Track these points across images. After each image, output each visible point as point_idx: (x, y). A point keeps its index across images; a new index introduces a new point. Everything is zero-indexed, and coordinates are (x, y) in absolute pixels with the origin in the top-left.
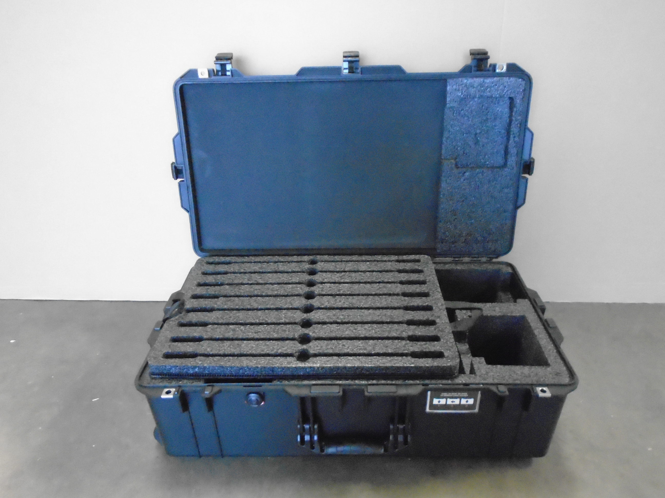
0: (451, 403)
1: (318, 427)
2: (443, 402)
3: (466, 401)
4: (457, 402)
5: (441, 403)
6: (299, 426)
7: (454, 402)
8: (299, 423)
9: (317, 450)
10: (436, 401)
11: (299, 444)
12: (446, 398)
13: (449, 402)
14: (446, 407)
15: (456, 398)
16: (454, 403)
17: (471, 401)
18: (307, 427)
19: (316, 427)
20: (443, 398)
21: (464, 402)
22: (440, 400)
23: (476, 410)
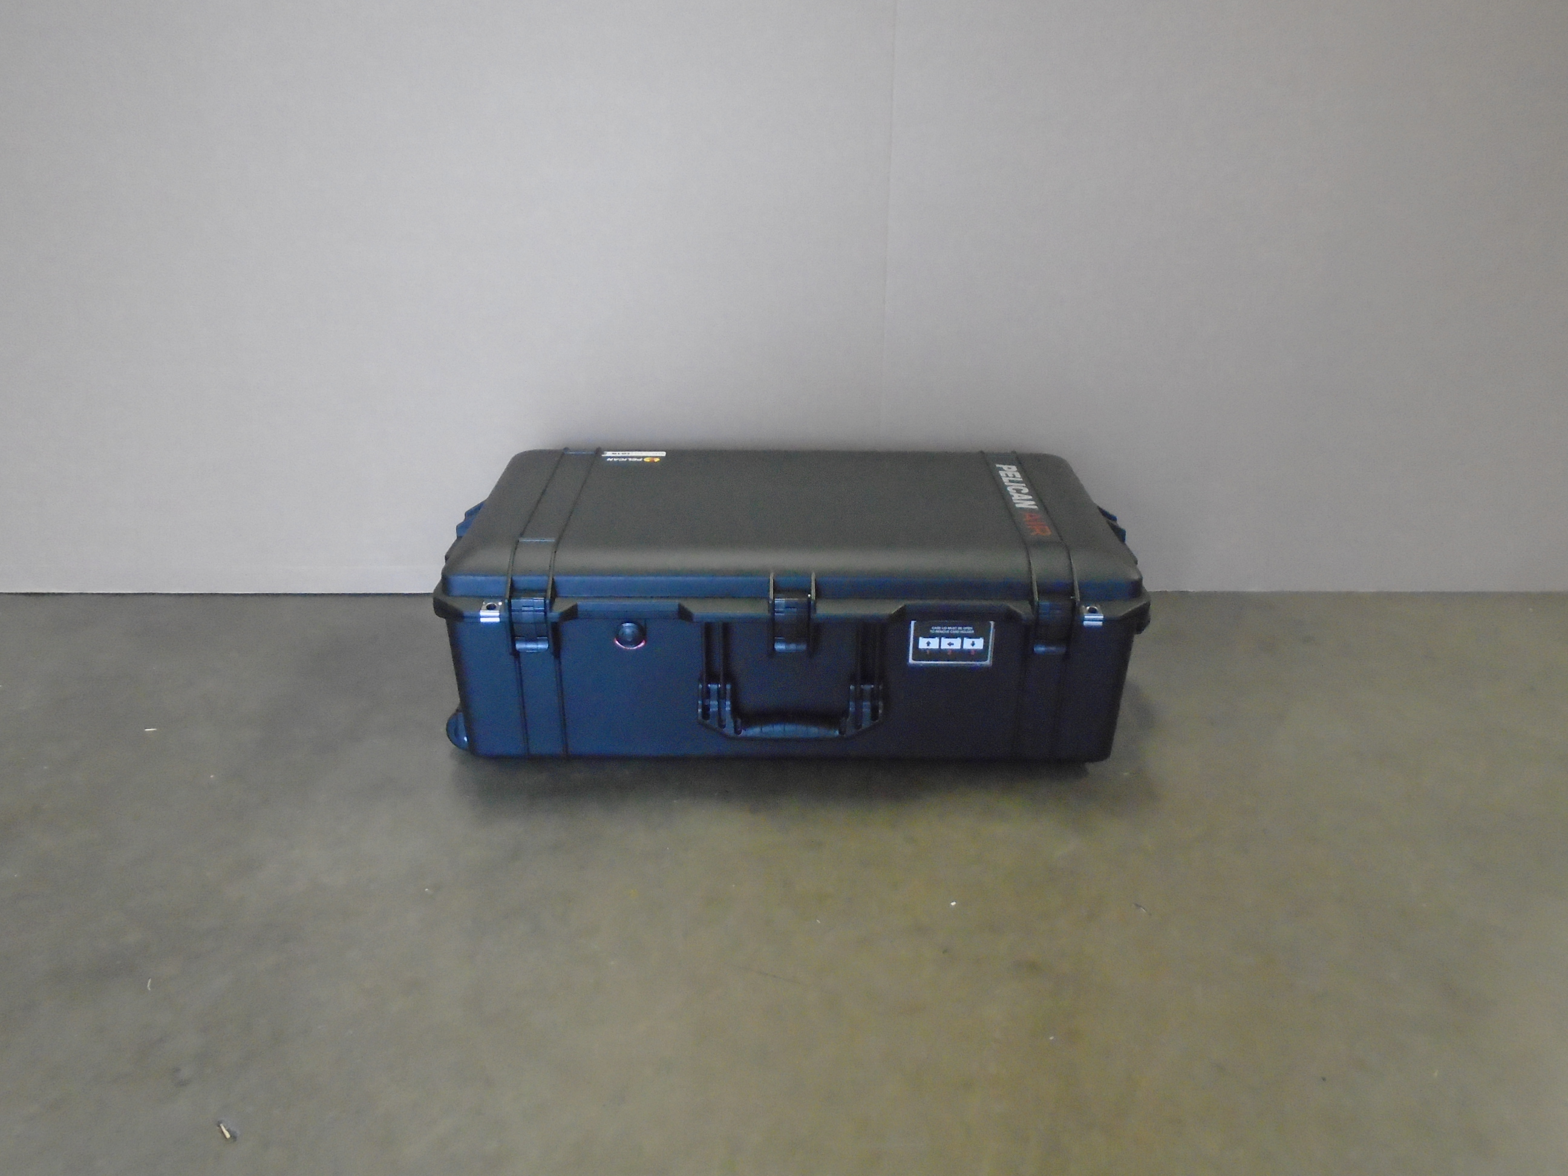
0: (948, 647)
1: (731, 689)
2: (934, 643)
3: (971, 642)
4: (956, 644)
5: (931, 647)
6: (701, 686)
7: (953, 644)
8: (700, 680)
9: (729, 729)
10: (923, 643)
11: (700, 718)
12: (940, 636)
13: (945, 644)
14: (939, 654)
15: (955, 636)
16: (952, 647)
17: (979, 644)
18: (713, 687)
19: (728, 687)
20: (933, 636)
21: (968, 644)
22: (930, 640)
23: (988, 662)
